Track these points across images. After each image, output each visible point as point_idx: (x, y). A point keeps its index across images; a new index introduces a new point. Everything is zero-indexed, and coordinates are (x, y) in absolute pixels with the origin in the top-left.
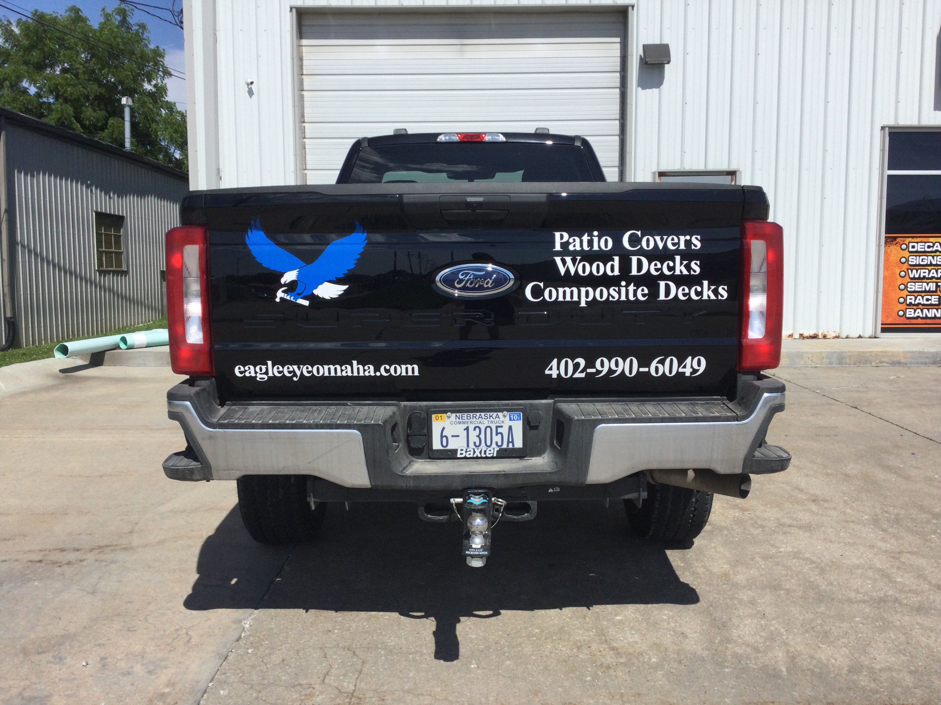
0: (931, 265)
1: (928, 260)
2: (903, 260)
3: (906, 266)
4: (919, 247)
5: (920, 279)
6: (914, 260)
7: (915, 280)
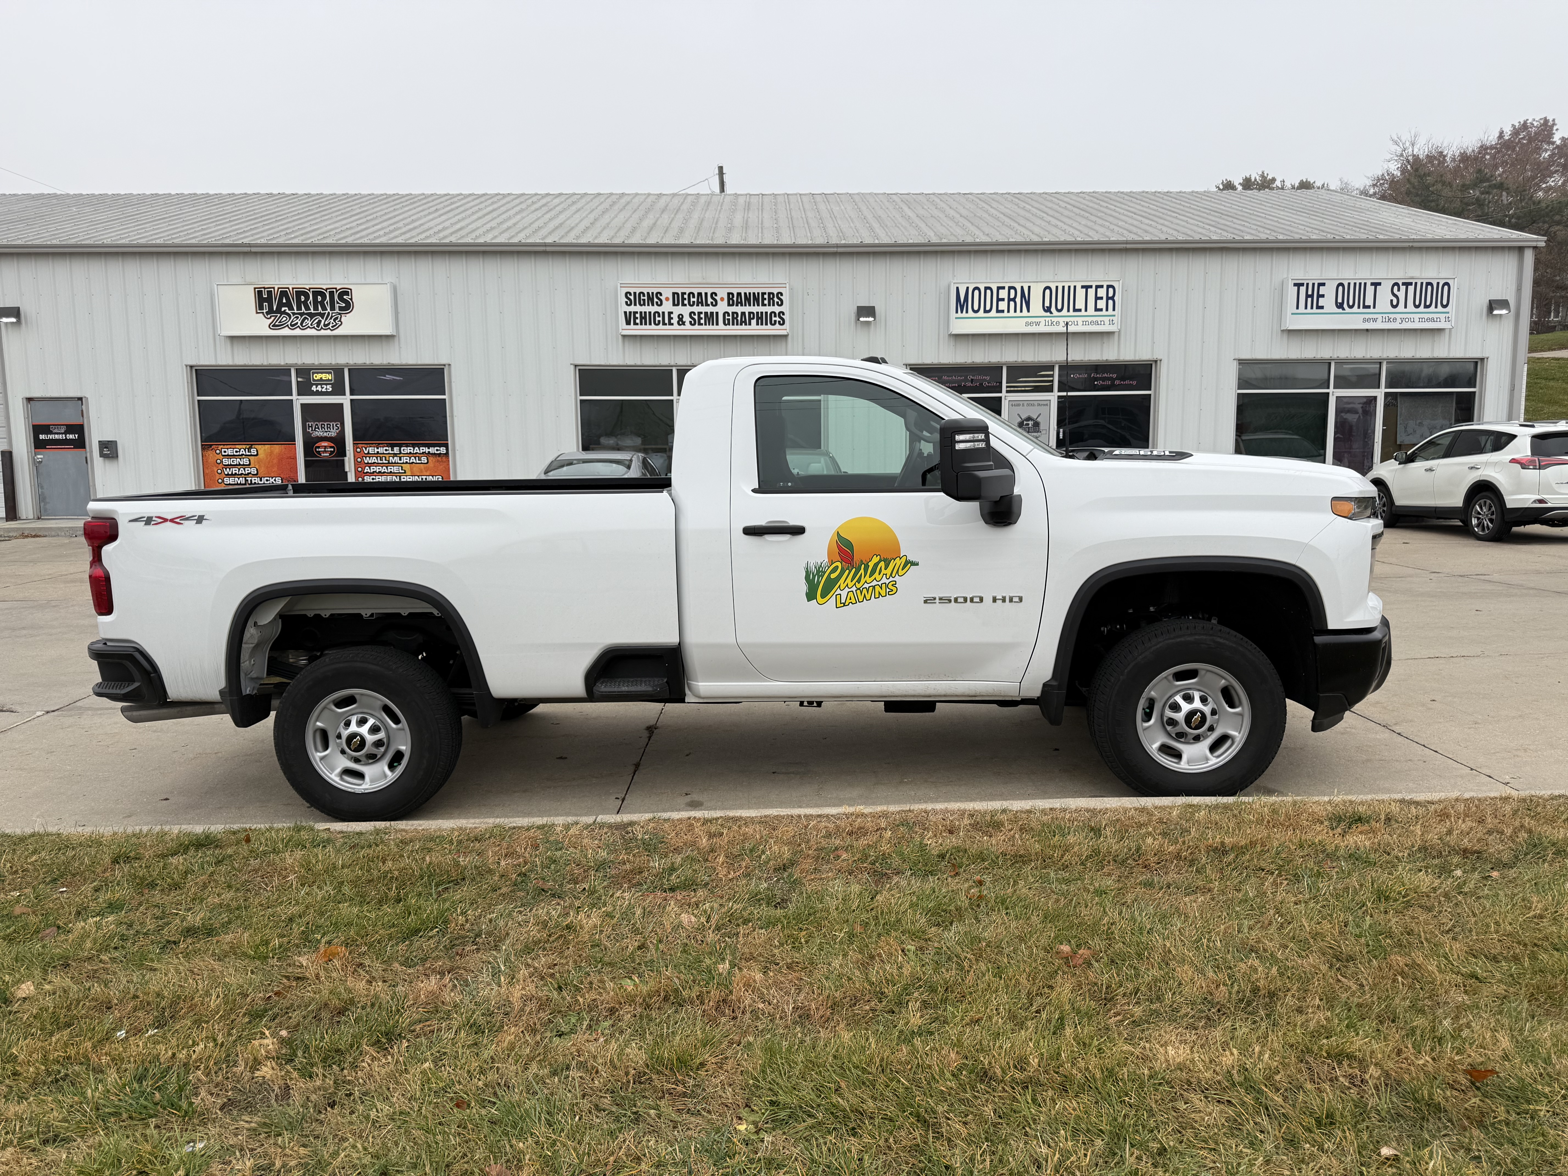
0: (240, 465)
1: (237, 461)
2: (219, 461)
3: (221, 466)
4: (229, 452)
5: (233, 475)
6: (226, 461)
7: (229, 475)
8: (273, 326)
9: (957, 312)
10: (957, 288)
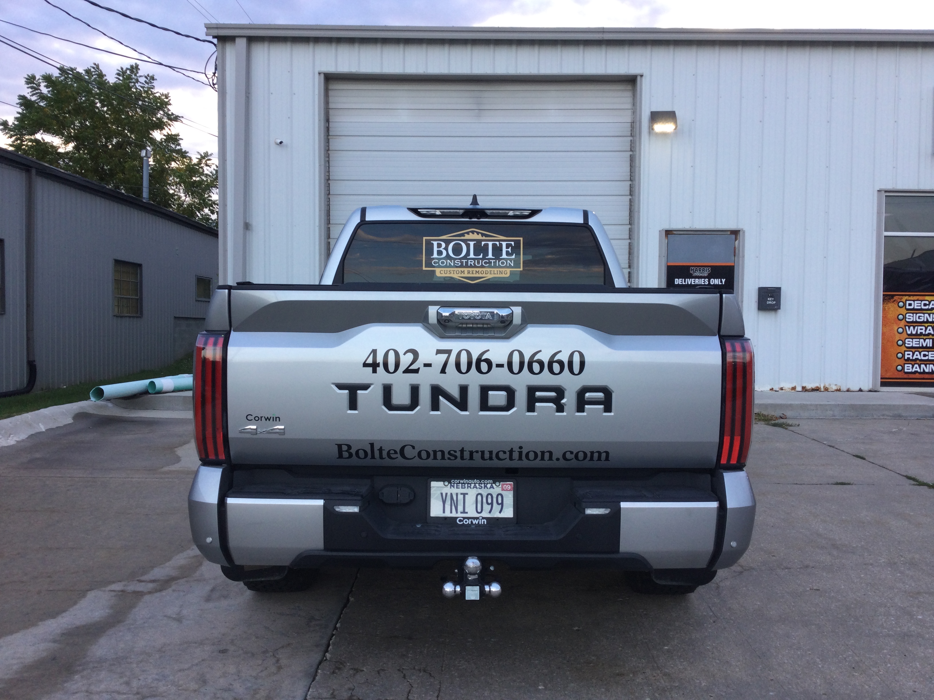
0: (928, 322)
1: (924, 317)
2: (901, 317)
3: (903, 323)
4: (916, 305)
5: (917, 336)
6: (910, 317)
7: (911, 336)
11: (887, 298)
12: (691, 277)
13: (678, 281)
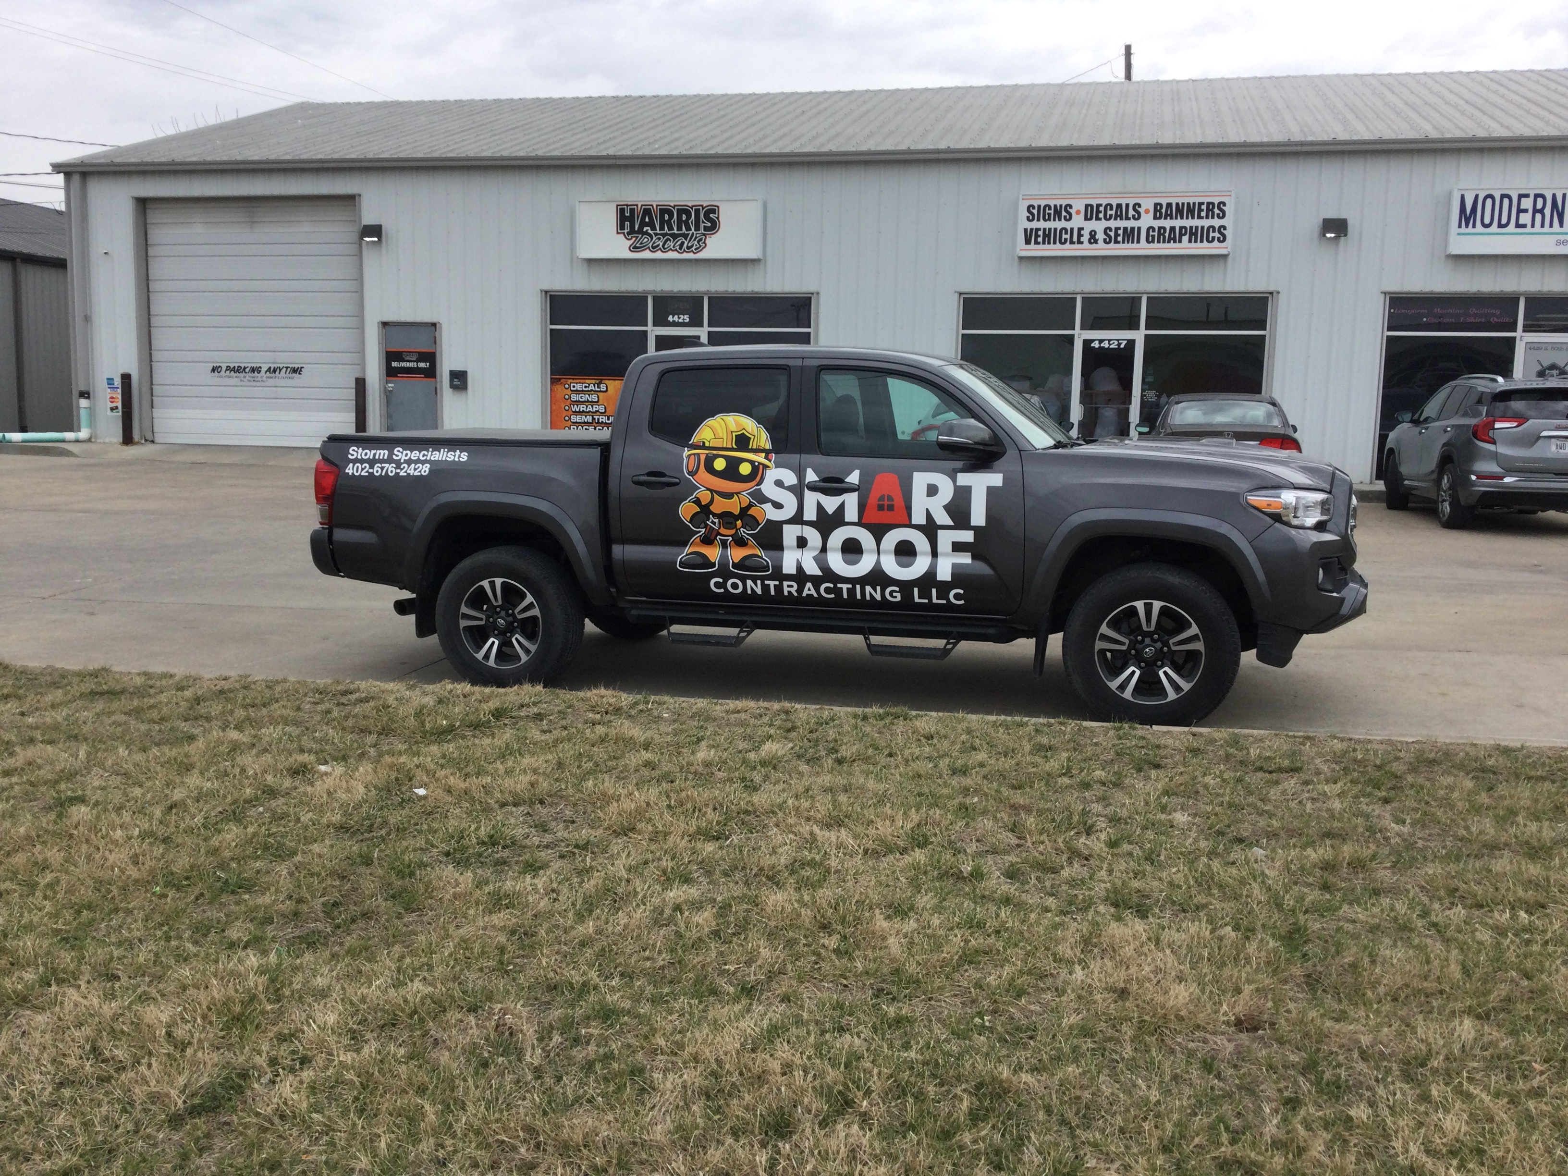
0: (588, 401)
1: (586, 397)
2: (567, 396)
3: (568, 402)
4: (578, 387)
5: (580, 413)
6: (574, 397)
7: (576, 413)
8: (634, 248)
9: (1460, 226)
10: (1463, 197)
11: (554, 381)
12: (404, 361)
13: (394, 364)
